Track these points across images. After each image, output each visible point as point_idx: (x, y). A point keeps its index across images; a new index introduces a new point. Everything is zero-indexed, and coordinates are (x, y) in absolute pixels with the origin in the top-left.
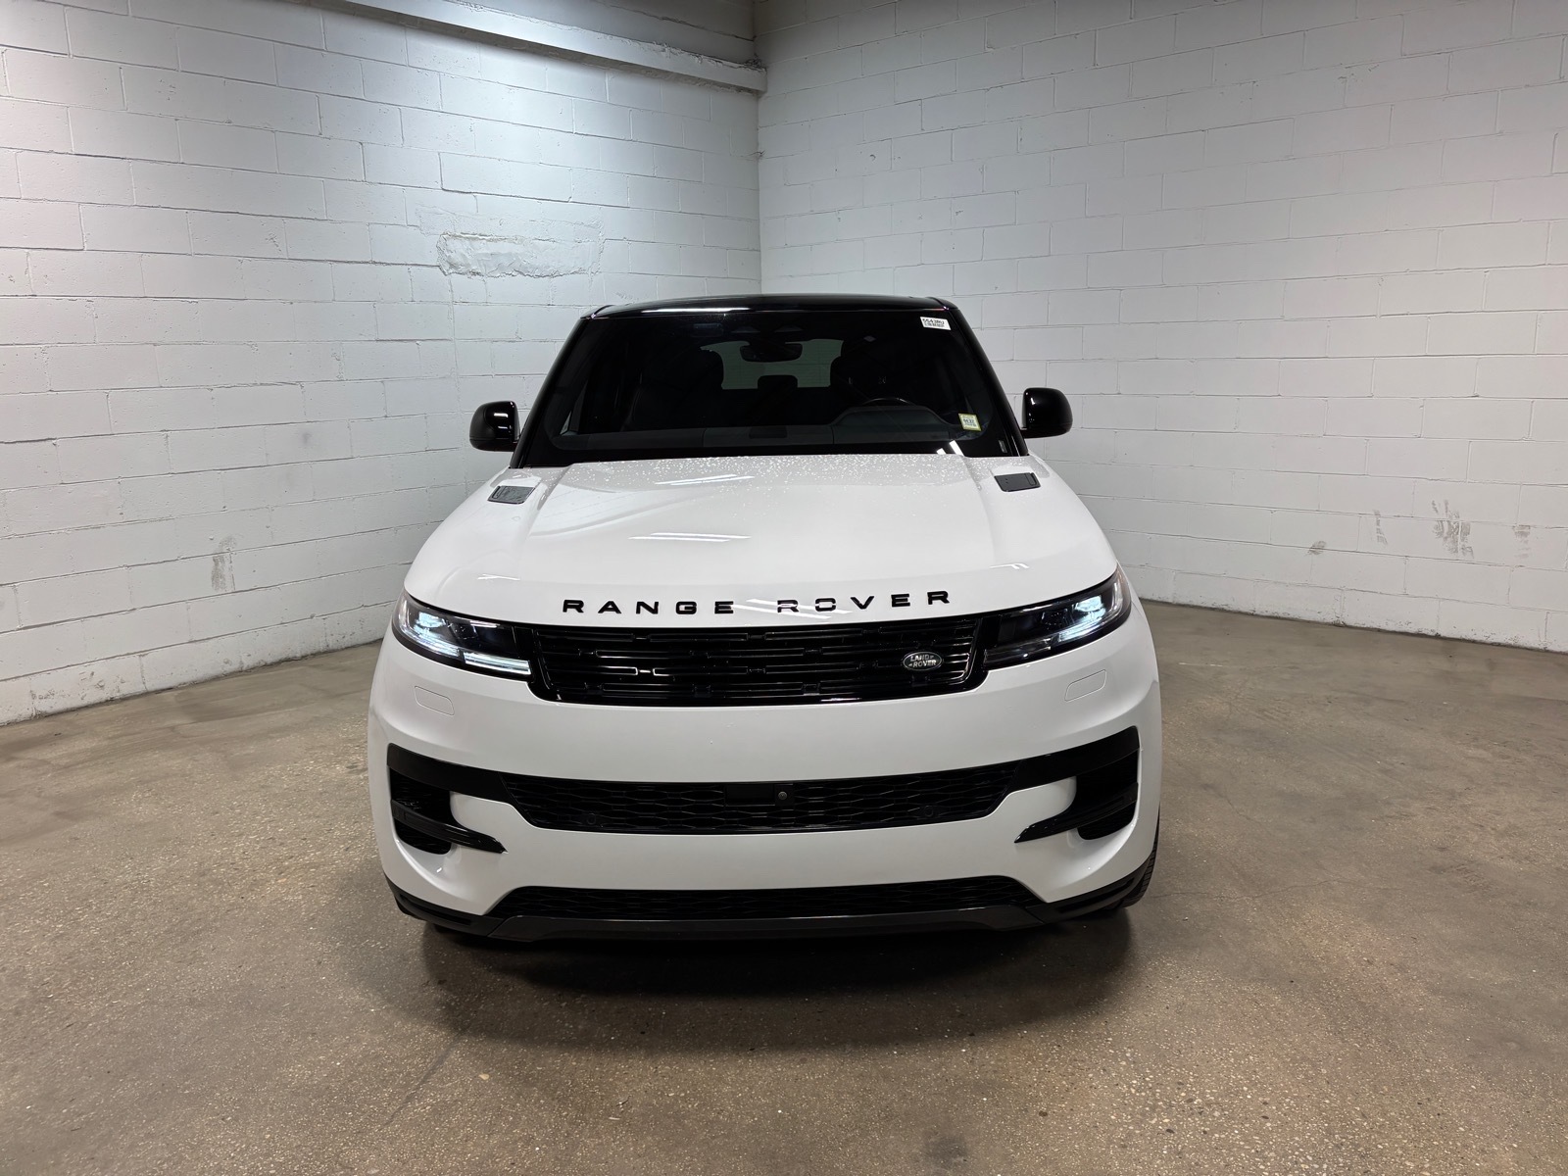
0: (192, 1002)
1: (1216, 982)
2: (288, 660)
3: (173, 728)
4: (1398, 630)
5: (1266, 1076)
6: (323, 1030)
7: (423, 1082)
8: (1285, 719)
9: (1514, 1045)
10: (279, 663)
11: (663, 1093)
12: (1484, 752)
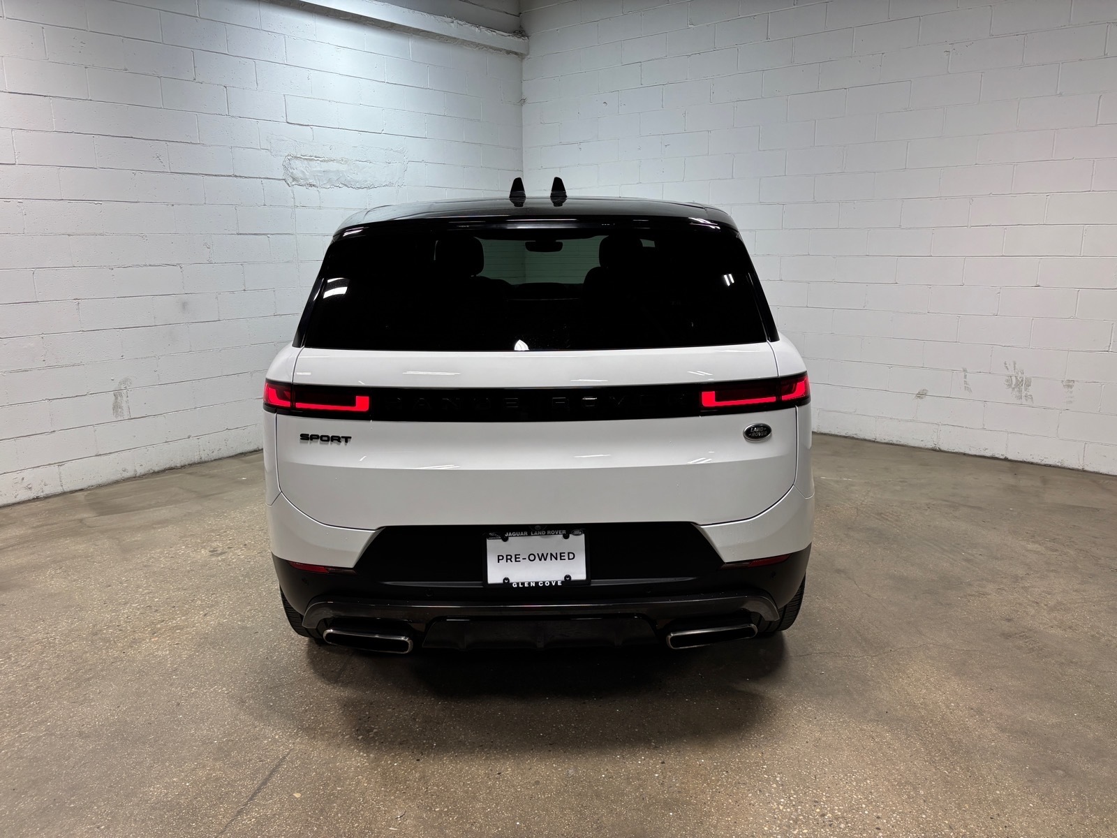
0: (80, 734)
1: (843, 722)
2: (171, 469)
3: (81, 521)
4: (978, 454)
5: (879, 796)
6: (177, 757)
7: (251, 799)
8: (897, 521)
9: (1061, 772)
10: (164, 471)
11: (431, 808)
12: (1039, 547)
